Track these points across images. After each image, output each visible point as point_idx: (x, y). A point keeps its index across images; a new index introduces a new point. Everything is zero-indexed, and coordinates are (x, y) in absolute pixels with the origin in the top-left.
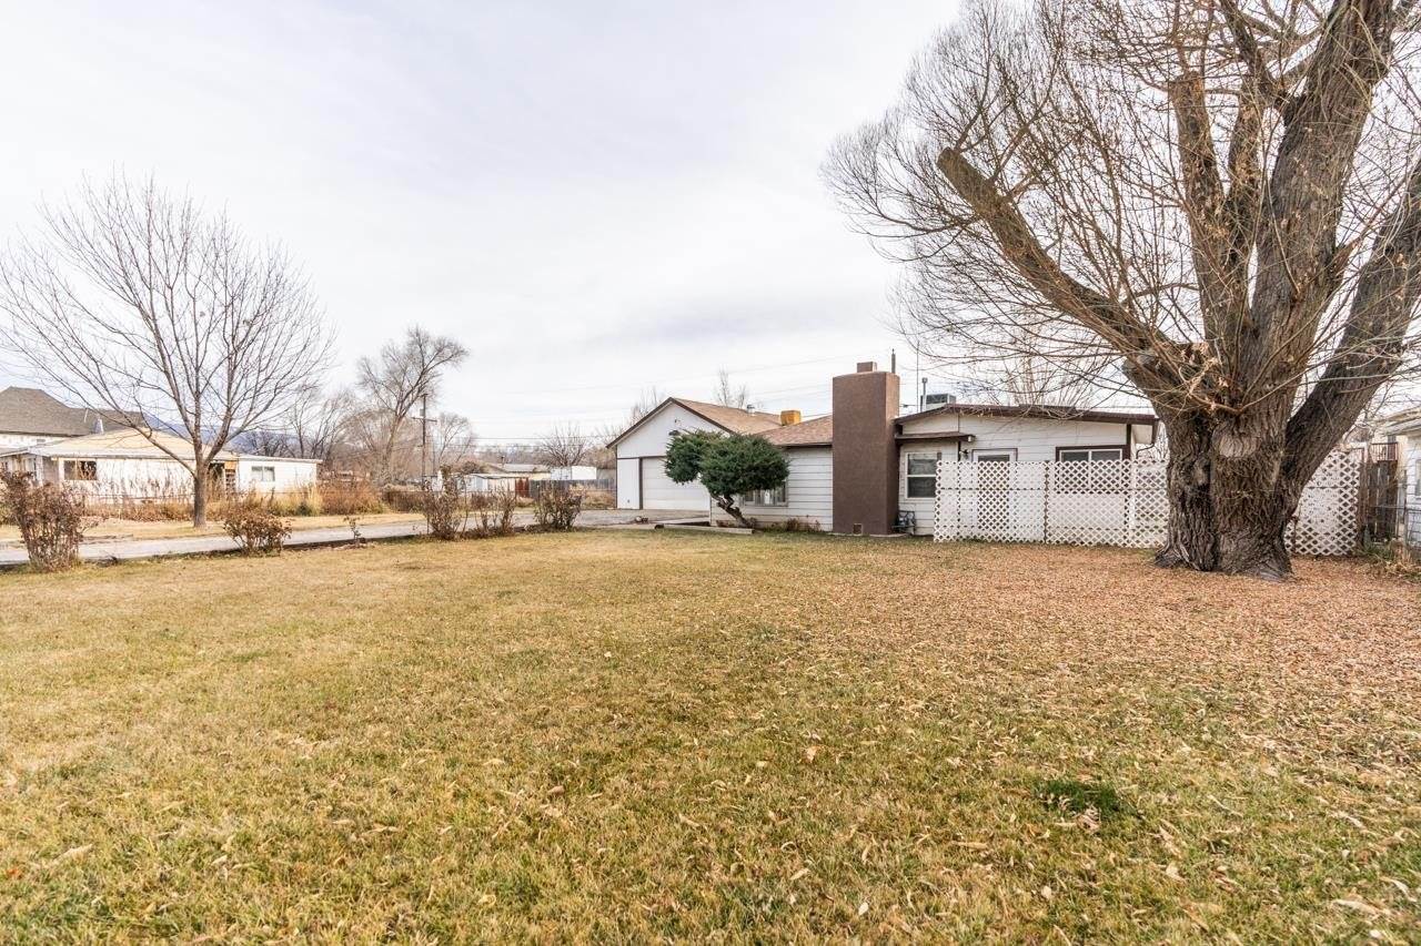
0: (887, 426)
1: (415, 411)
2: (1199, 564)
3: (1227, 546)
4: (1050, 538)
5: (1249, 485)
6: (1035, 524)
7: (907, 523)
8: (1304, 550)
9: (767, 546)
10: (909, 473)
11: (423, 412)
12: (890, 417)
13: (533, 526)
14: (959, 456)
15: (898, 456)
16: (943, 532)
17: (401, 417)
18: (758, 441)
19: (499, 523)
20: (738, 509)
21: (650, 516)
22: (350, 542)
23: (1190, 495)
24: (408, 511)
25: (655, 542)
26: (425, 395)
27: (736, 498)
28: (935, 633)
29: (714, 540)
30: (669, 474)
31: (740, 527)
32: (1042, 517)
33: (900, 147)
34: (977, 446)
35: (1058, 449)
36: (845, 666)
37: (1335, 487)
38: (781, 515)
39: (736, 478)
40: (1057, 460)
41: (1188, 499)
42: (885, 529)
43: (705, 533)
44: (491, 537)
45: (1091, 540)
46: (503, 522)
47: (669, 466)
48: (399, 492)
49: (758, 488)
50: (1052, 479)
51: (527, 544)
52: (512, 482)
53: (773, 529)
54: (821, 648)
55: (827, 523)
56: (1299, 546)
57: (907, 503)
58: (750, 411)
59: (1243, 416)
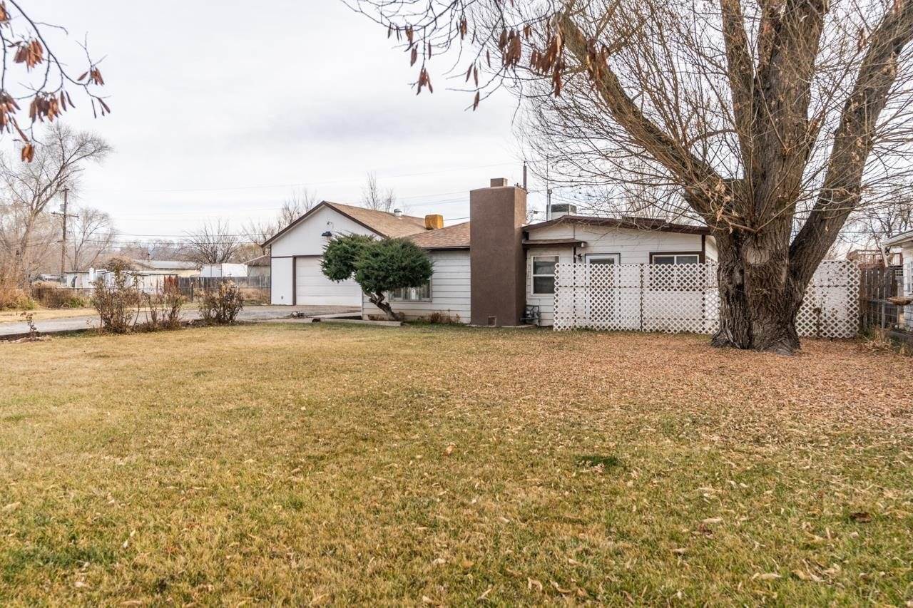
0: (516, 234)
1: (54, 206)
2: (739, 344)
3: (757, 330)
4: (645, 327)
5: (767, 284)
6: (633, 316)
7: (533, 315)
8: (825, 334)
9: (415, 336)
10: (535, 273)
11: (65, 206)
12: (519, 224)
13: (197, 321)
14: (575, 259)
15: (525, 259)
16: (560, 323)
17: (38, 212)
18: (406, 245)
19: (167, 318)
20: (388, 304)
21: (306, 312)
22: (27, 335)
23: (732, 292)
24: (58, 307)
25: (317, 333)
26: (66, 190)
27: (386, 294)
28: (538, 390)
29: (367, 331)
30: (326, 273)
31: (390, 320)
32: (639, 310)
33: (522, 8)
34: (589, 251)
35: (651, 254)
36: (473, 410)
37: (845, 286)
38: (426, 309)
39: (386, 277)
40: (651, 263)
41: (731, 295)
42: (514, 321)
43: (360, 326)
44: (160, 330)
45: (676, 328)
46: (171, 317)
47: (325, 265)
48: (50, 289)
49: (406, 286)
50: (646, 278)
51: (197, 336)
52: (162, 278)
53: (418, 322)
54: (457, 401)
55: (466, 316)
56: (822, 331)
57: (533, 299)
58: (397, 214)
59: (759, 235)
